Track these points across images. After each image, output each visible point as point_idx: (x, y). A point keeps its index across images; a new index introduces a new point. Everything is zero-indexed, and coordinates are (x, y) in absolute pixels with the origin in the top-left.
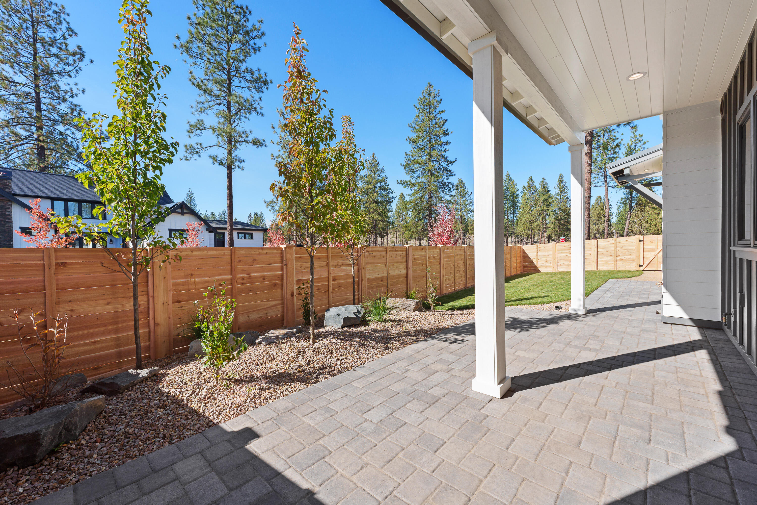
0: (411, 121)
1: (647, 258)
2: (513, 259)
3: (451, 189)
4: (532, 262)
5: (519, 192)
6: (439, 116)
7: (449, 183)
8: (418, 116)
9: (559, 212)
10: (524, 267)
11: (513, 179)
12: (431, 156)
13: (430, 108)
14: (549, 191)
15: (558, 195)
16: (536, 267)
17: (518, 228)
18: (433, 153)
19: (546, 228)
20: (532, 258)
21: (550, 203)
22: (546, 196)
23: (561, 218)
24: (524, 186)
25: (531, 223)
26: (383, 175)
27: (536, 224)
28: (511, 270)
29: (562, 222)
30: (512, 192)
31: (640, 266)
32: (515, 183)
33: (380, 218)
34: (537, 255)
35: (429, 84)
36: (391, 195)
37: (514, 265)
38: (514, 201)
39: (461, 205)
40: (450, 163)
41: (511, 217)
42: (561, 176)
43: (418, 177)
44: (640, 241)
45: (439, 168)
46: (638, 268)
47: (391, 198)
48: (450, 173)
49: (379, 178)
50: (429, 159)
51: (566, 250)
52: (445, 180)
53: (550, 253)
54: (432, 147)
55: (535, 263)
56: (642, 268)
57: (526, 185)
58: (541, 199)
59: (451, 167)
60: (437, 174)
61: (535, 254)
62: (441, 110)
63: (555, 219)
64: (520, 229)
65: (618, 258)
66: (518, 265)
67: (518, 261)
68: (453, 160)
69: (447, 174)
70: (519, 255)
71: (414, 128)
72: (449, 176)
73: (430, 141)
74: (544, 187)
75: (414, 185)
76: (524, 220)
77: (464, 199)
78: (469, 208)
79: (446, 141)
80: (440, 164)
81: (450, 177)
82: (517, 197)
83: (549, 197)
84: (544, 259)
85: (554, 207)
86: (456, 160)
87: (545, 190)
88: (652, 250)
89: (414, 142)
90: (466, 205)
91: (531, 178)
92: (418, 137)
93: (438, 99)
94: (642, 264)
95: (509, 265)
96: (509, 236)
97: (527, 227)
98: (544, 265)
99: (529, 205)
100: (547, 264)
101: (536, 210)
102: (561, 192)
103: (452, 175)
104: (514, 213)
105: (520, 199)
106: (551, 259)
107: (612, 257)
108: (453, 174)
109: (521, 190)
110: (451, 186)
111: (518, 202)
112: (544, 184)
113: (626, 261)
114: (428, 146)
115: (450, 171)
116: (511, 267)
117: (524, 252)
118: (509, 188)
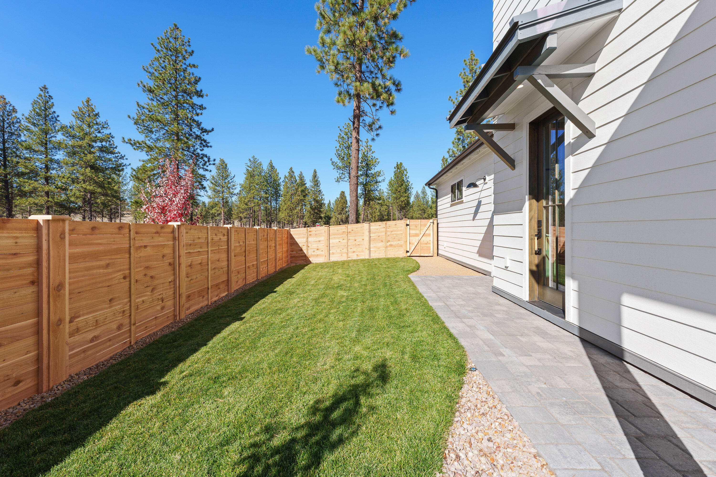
0: (147, 64)
1: (413, 244)
2: (278, 247)
3: (206, 162)
4: (302, 250)
5: (281, 181)
6: (189, 70)
7: (203, 155)
8: (157, 59)
9: (313, 202)
10: (291, 257)
11: (276, 168)
12: (177, 116)
13: (177, 57)
14: (306, 184)
15: (313, 188)
16: (306, 256)
17: (280, 214)
18: (181, 113)
19: (303, 217)
20: (300, 245)
21: (306, 194)
22: (303, 188)
23: (315, 207)
24: (285, 176)
25: (291, 210)
26: (106, 132)
27: (295, 211)
28: (276, 263)
29: (316, 211)
30: (274, 180)
31: (407, 252)
32: (278, 171)
33: (99, 190)
34: (307, 241)
35: (176, 26)
36: (121, 161)
37: (279, 255)
38: (276, 189)
39: (223, 187)
40: (204, 131)
41: (274, 203)
42: (315, 172)
43: (158, 139)
44: (407, 225)
45: (191, 135)
46: (405, 255)
47: (121, 165)
48: (205, 144)
49: (99, 135)
50: (175, 119)
51: (339, 234)
52: (198, 151)
53: (322, 238)
54: (179, 105)
55: (305, 251)
56: (408, 254)
57: (287, 174)
58: (300, 189)
59: (205, 137)
60: (185, 140)
61: (305, 240)
62: (192, 63)
63: (311, 208)
64: (282, 215)
65: (388, 244)
66: (285, 255)
67: (285, 249)
68: (209, 128)
69: (201, 143)
70: (286, 241)
71: (152, 74)
72: (204, 146)
73: (176, 97)
74: (301, 179)
75: (151, 149)
76: (285, 207)
77: (227, 181)
78: (232, 191)
79: (199, 104)
80: (191, 131)
81: (205, 149)
82: (279, 185)
83: (305, 189)
84: (315, 246)
85: (309, 198)
86: (213, 130)
87: (303, 183)
88: (417, 235)
89: (151, 91)
90: (229, 188)
91: (291, 169)
92: (157, 86)
93: (189, 50)
94: (408, 250)
95: (273, 256)
96: (272, 222)
97: (288, 213)
98: (315, 253)
99: (290, 194)
100: (319, 252)
101: (296, 198)
102: (315, 185)
103: (208, 147)
104: (276, 200)
105: (282, 188)
106: (323, 246)
107: (383, 243)
108: (209, 145)
109: (282, 179)
110: (206, 159)
111: (280, 190)
112: (301, 177)
113: (395, 247)
114: (173, 103)
115: (205, 141)
116: (276, 259)
117: (292, 238)
118: (272, 176)
